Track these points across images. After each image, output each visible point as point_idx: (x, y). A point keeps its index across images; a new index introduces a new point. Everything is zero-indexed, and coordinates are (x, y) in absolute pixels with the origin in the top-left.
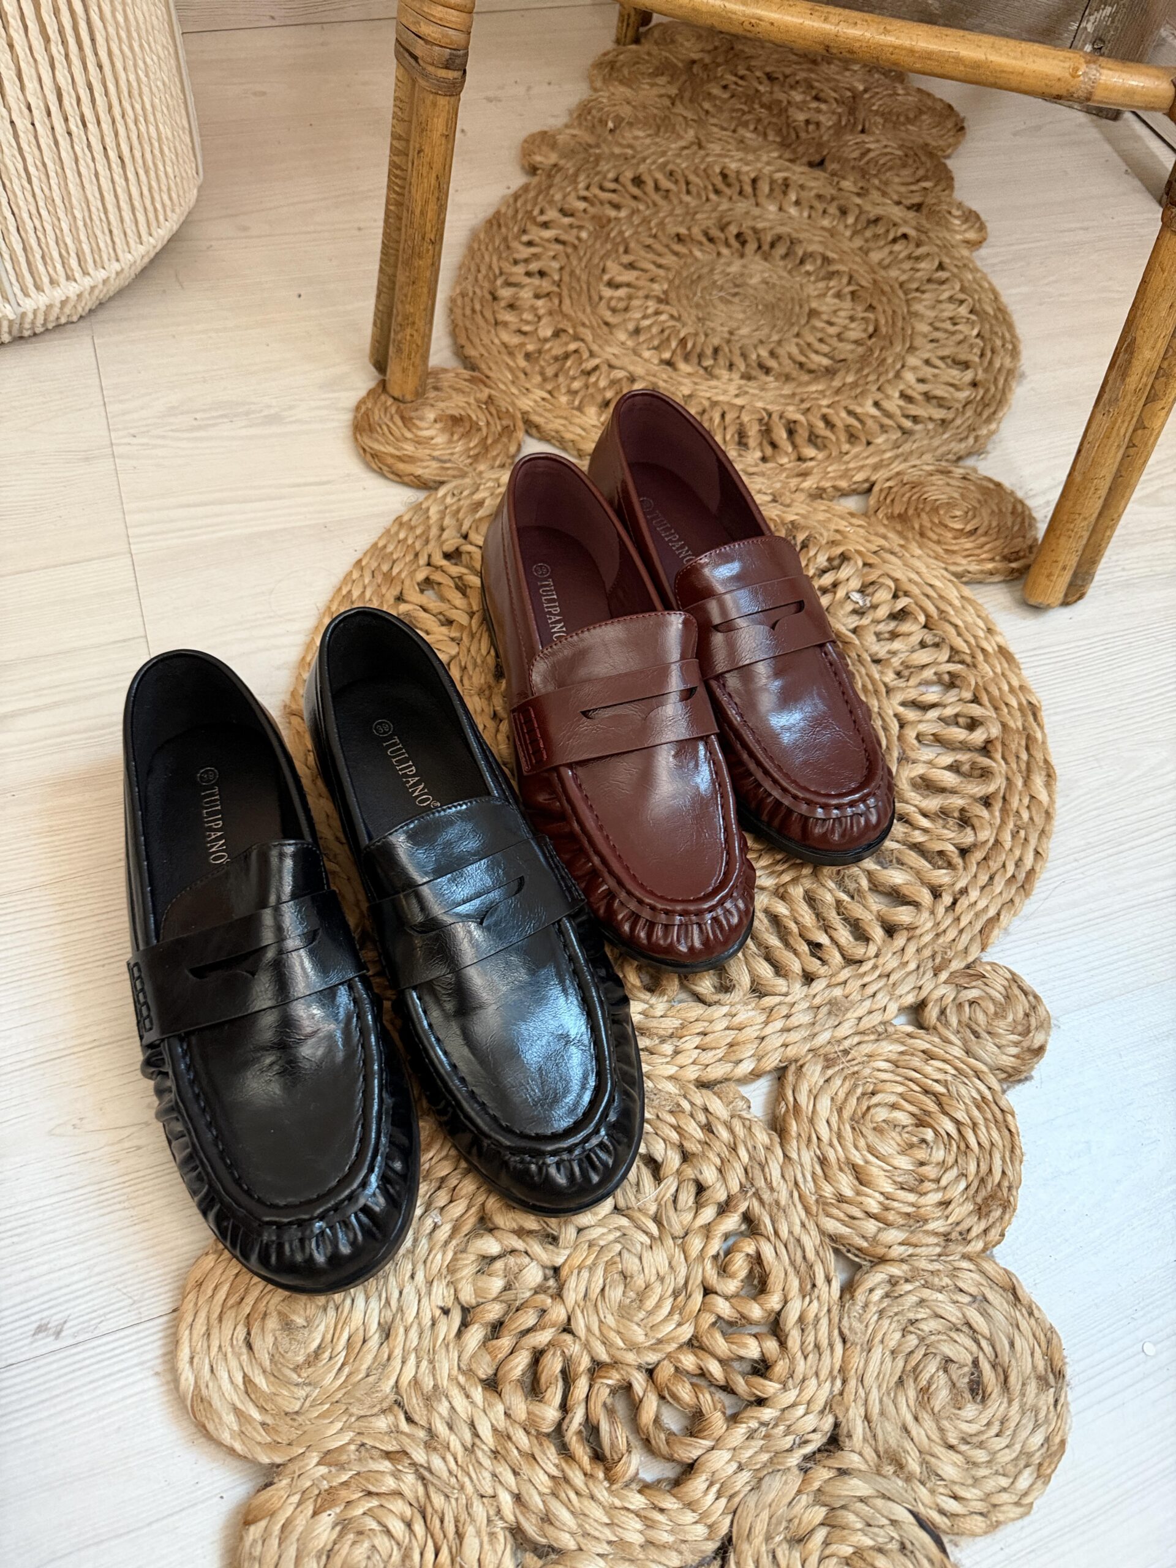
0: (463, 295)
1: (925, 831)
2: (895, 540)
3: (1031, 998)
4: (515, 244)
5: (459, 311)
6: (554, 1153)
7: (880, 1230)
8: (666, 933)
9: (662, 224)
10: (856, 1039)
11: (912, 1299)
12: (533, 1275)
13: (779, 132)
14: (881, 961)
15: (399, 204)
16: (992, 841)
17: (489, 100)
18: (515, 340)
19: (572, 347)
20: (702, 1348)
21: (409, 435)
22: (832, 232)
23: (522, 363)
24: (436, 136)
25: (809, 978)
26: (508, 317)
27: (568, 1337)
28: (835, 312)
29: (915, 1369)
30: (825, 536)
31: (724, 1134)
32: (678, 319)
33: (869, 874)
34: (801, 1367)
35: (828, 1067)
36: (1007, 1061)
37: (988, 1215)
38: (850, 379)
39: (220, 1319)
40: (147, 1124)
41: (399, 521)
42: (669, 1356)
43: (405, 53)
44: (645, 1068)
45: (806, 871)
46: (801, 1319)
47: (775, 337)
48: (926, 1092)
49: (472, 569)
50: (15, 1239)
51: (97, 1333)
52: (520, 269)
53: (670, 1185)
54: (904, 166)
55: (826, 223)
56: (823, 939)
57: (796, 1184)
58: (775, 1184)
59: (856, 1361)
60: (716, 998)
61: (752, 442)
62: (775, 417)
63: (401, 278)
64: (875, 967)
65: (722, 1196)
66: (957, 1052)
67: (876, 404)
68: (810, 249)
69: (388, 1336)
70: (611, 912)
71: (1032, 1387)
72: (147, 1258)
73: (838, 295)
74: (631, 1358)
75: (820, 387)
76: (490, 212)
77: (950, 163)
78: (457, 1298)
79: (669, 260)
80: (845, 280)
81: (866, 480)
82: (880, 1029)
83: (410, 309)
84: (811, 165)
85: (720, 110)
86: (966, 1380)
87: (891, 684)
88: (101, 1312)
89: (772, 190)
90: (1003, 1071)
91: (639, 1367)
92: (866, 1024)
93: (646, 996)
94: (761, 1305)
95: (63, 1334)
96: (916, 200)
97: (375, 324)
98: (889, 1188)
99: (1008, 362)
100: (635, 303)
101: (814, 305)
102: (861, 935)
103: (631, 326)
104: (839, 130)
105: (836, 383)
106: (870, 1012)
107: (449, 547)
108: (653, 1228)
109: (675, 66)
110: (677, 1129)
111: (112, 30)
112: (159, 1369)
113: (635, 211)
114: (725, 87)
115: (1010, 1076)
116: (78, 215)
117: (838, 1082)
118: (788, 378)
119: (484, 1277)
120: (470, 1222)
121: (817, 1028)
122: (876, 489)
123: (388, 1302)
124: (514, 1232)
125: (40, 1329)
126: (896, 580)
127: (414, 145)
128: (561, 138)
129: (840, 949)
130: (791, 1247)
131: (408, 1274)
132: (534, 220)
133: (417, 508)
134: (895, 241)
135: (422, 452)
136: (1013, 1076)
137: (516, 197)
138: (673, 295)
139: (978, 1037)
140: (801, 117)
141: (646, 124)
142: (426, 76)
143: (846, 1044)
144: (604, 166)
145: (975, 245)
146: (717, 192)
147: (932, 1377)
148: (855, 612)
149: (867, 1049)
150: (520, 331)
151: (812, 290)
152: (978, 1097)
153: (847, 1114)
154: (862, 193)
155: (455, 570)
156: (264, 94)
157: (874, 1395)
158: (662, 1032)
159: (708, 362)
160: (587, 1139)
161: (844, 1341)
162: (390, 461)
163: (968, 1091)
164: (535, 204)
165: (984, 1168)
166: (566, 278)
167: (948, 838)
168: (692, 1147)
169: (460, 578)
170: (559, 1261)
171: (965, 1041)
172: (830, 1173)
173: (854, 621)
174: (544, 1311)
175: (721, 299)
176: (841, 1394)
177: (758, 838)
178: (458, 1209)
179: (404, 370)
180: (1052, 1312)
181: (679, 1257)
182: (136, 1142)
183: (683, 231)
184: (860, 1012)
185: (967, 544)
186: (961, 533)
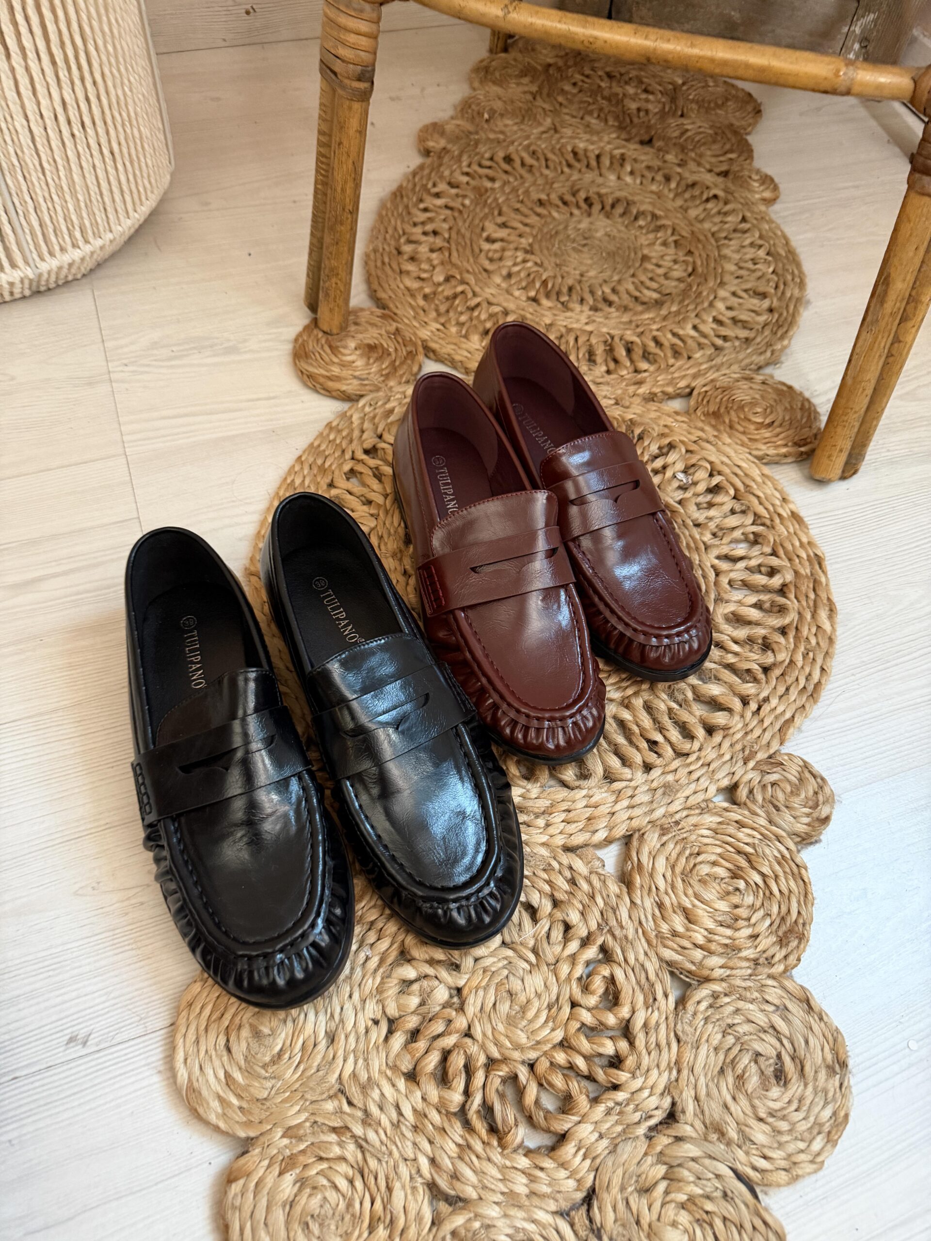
0: (375, 251)
1: (736, 654)
2: (710, 432)
3: (819, 780)
4: (414, 211)
5: (372, 264)
6: (455, 901)
7: (705, 957)
8: (538, 735)
9: (527, 192)
10: (685, 813)
11: (730, 1009)
12: (442, 994)
13: (617, 118)
14: (703, 753)
15: (325, 184)
16: (788, 661)
17: (392, 99)
18: (415, 285)
19: (460, 289)
20: (570, 1047)
21: (335, 360)
22: (659, 195)
23: (421, 302)
24: (352, 132)
25: (648, 768)
26: (410, 267)
27: (468, 1041)
28: (662, 257)
29: (733, 1061)
30: (657, 430)
31: (585, 886)
32: (541, 265)
33: (693, 688)
34: (646, 1061)
35: (663, 835)
36: (801, 828)
37: (787, 945)
38: (674, 308)
39: (206, 1030)
40: (148, 885)
41: (329, 426)
42: (545, 1054)
43: (327, 70)
44: (524, 837)
45: (645, 686)
46: (645, 1025)
47: (616, 278)
48: (739, 852)
49: (385, 461)
50: (51, 973)
51: (114, 1042)
52: (418, 230)
53: (544, 925)
54: (714, 142)
55: (654, 188)
56: (659, 738)
57: (640, 923)
58: (624, 924)
59: (688, 1055)
60: (577, 783)
61: (599, 359)
62: (617, 339)
63: (327, 240)
64: (698, 758)
65: (584, 933)
66: (763, 821)
67: (695, 327)
68: (643, 208)
69: (333, 1041)
70: (496, 720)
71: (823, 1075)
72: (151, 985)
73: (665, 244)
74: (516, 1055)
75: (651, 315)
76: (394, 186)
77: (750, 139)
78: (384, 1012)
79: (533, 220)
80: (669, 232)
81: (688, 386)
82: (703, 805)
83: (334, 263)
84: (642, 143)
85: (570, 102)
86: (772, 1069)
87: (709, 543)
88: (117, 1026)
89: (612, 163)
90: (799, 836)
91: (523, 1062)
92: (692, 801)
93: (524, 783)
94: (615, 1015)
95: (88, 1043)
96: (724, 168)
97: (308, 275)
98: (711, 925)
99: (796, 292)
100: (508, 254)
101: (646, 251)
102: (687, 734)
103: (504, 272)
104: (663, 115)
105: (664, 312)
106: (695, 793)
107: (368, 445)
108: (532, 958)
109: (535, 69)
110: (549, 882)
111: (104, 58)
112: (162, 1068)
113: (505, 183)
114: (575, 84)
115: (804, 839)
116: (81, 198)
117: (671, 846)
118: (626, 309)
119: (405, 996)
120: (393, 954)
121: (655, 805)
122: (695, 393)
123: (332, 1016)
124: (427, 962)
125: (72, 1040)
126: (711, 463)
127: (335, 139)
128: (449, 128)
129: (672, 745)
130: (637, 970)
131: (347, 995)
132: (428, 192)
133: (343, 415)
134: (707, 200)
135: (346, 373)
136: (806, 840)
137: (414, 174)
138: (536, 247)
139: (778, 810)
140: (633, 106)
141: (513, 114)
142: (343, 87)
143: (677, 817)
144: (482, 148)
145: (770, 202)
146: (569, 166)
147: (746, 1067)
148: (680, 488)
149: (693, 820)
150: (419, 278)
151: (643, 240)
152: (779, 856)
153: (678, 870)
154: (682, 164)
155: (373, 462)
156: (218, 99)
157: (702, 1081)
158: (537, 810)
159: (564, 298)
160: (480, 890)
161: (679, 1041)
162: (322, 380)
163: (771, 851)
164: (429, 179)
165: (784, 909)
166: (454, 235)
167: (753, 659)
168: (560, 896)
169: (377, 468)
170: (461, 983)
171: (768, 813)
172: (666, 914)
173: (679, 495)
174: (450, 1021)
175: (574, 249)
176: (677, 1080)
177: (607, 662)
178: (384, 945)
179: (331, 310)
180: (837, 1018)
181: (552, 979)
182: (140, 899)
183: (543, 197)
184: (687, 792)
185: (766, 433)
186: (761, 425)
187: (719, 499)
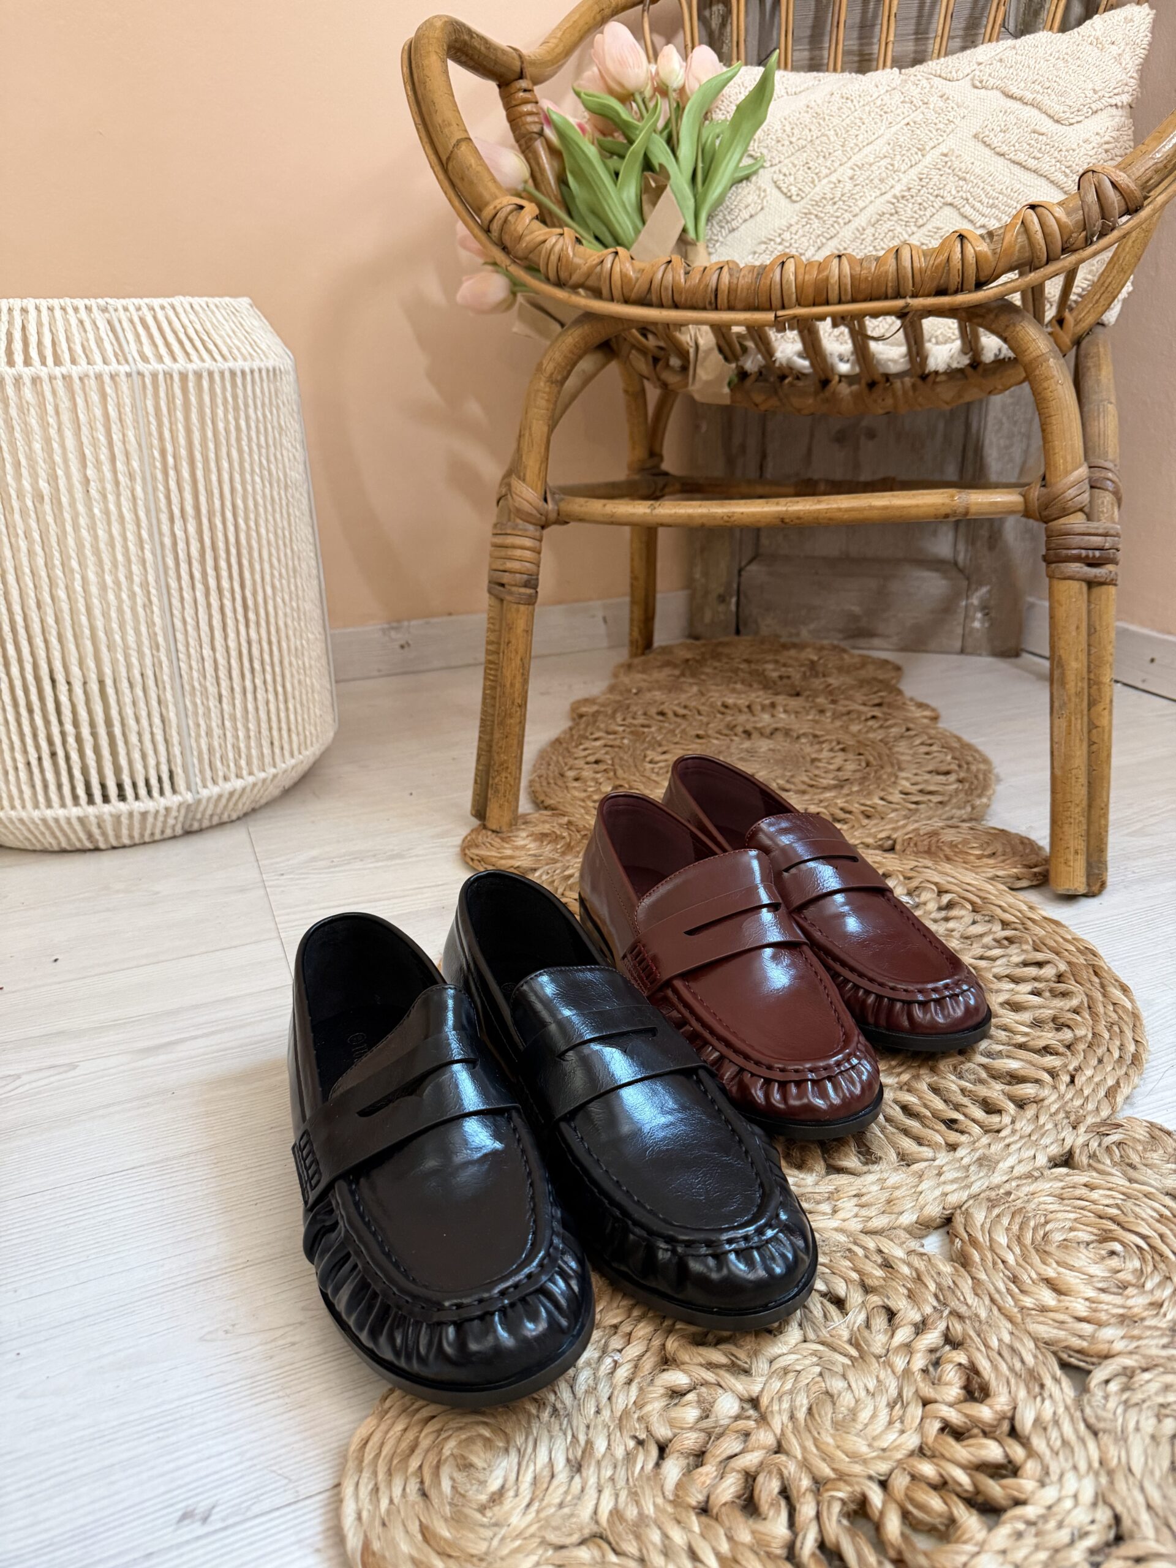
0: (540, 776)
1: (1026, 1034)
2: (926, 862)
4: (574, 751)
5: (537, 785)
7: (1095, 1330)
8: (802, 1094)
9: (683, 731)
10: (1014, 1184)
11: (1156, 1386)
12: (727, 1406)
13: (761, 683)
14: (1018, 1126)
16: (1090, 1035)
18: (583, 794)
20: (936, 1455)
21: (507, 846)
22: (816, 722)
23: (591, 804)
24: (519, 632)
25: (953, 1147)
26: (576, 784)
27: (783, 1458)
28: (832, 758)
31: (905, 1270)
33: (984, 1066)
34: (1055, 1469)
35: (993, 1207)
38: (855, 788)
39: (389, 1473)
40: (301, 1323)
42: (900, 1462)
43: (495, 582)
45: (924, 1069)
46: (1037, 1421)
48: (1101, 1217)
50: (160, 1435)
51: (249, 1514)
52: (580, 761)
53: (857, 1318)
54: (861, 687)
55: (810, 718)
56: (956, 1115)
57: (992, 1300)
58: (969, 1302)
59: (1115, 1453)
60: (865, 1168)
63: (496, 738)
64: (1014, 1132)
65: (916, 1317)
66: (1120, 1181)
67: (882, 799)
68: (803, 731)
69: (579, 1468)
72: (304, 1439)
73: (831, 750)
74: (857, 1469)
75: (833, 795)
77: (897, 684)
78: (648, 1430)
79: (694, 746)
80: (834, 743)
81: (889, 838)
82: (1036, 1174)
83: (504, 757)
84: (791, 695)
85: (713, 677)
88: (254, 1494)
91: (870, 1478)
92: (1019, 1171)
93: (798, 1173)
94: (991, 1407)
95: (212, 1518)
96: (877, 701)
97: (476, 782)
98: (1091, 1293)
99: (982, 767)
101: (814, 756)
102: (990, 1108)
104: (805, 678)
105: (845, 791)
108: (854, 1352)
109: (675, 663)
110: (856, 1270)
113: (661, 728)
114: (715, 668)
117: (1005, 1221)
119: (678, 1408)
120: (652, 1360)
121: (972, 1179)
122: (899, 841)
123: (575, 1438)
124: (701, 1365)
125: (185, 1516)
126: (936, 884)
127: (503, 643)
128: (599, 700)
129: (974, 1121)
130: (1006, 1353)
131: (593, 1410)
132: (586, 738)
134: (867, 720)
135: (517, 853)
137: (570, 730)
139: (1135, 1168)
140: (775, 675)
141: (660, 689)
142: (511, 593)
143: (1007, 1187)
144: (634, 709)
145: (935, 719)
146: (722, 713)
149: (1026, 1189)
150: (586, 791)
151: (809, 750)
152: (1155, 1214)
153: (1026, 1240)
154: (833, 702)
157: (1149, 1482)
158: (818, 1197)
161: (1095, 1434)
162: (493, 860)
163: (1143, 1210)
167: (1049, 1037)
168: (869, 1282)
170: (755, 1389)
171: (1125, 1174)
172: (1025, 1288)
174: (747, 1435)
176: (1111, 1486)
178: (636, 1350)
179: (501, 806)
181: (886, 1373)
182: (290, 1340)
183: (701, 732)
184: (1011, 1161)
185: (991, 861)
186: (979, 857)
187: (954, 913)
